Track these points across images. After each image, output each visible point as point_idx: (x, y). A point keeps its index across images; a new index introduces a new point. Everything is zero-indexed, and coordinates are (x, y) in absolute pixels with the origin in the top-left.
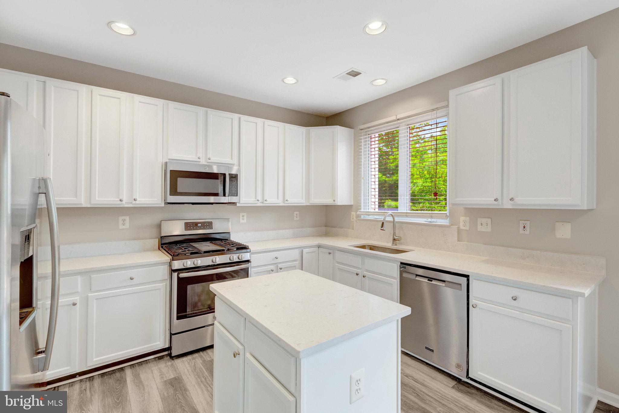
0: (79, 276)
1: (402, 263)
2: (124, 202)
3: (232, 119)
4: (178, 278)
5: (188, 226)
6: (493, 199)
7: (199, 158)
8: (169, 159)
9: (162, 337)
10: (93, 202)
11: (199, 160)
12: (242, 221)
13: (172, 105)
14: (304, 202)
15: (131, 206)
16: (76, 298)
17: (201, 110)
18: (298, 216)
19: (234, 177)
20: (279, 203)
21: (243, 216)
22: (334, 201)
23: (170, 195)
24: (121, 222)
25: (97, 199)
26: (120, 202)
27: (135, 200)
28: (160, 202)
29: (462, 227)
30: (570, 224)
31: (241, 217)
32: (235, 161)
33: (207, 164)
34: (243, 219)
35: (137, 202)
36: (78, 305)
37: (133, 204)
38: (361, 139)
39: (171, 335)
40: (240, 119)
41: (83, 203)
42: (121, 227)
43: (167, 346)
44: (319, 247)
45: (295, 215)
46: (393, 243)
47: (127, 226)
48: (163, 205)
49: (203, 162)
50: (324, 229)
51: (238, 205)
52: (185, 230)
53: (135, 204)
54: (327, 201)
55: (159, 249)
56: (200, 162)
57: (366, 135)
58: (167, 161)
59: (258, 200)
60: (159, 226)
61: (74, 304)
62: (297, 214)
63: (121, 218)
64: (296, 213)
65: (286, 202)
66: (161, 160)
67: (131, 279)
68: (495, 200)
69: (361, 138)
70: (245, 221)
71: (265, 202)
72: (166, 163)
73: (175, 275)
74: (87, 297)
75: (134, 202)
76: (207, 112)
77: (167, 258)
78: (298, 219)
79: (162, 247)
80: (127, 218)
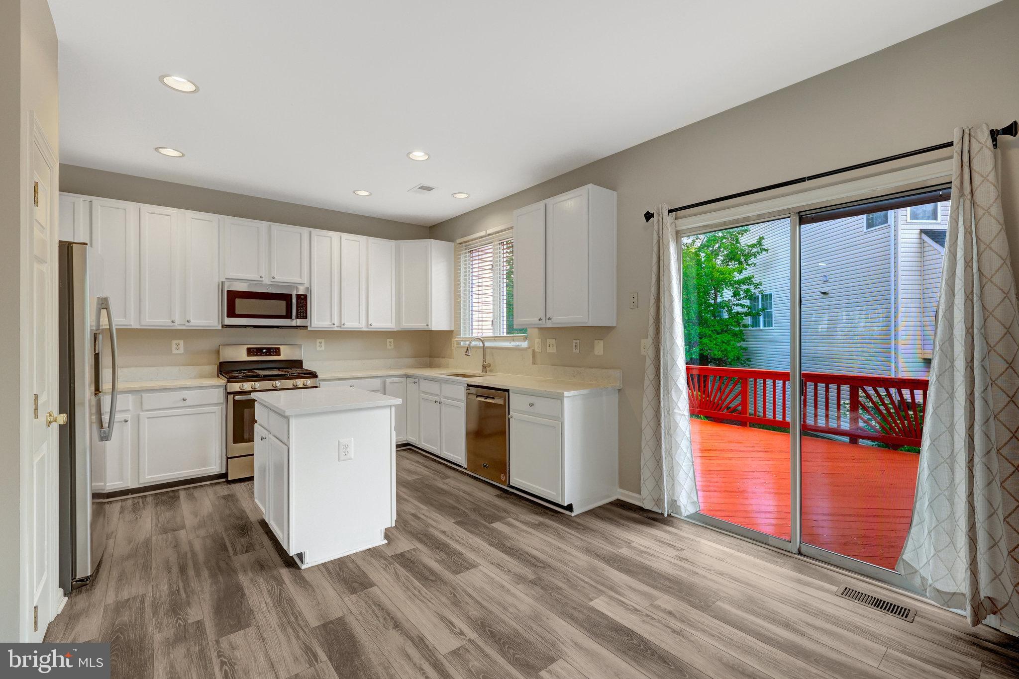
0: (130, 394)
1: (468, 385)
2: (176, 324)
3: (301, 233)
4: (234, 400)
5: (250, 352)
6: (538, 319)
7: (261, 277)
8: (226, 278)
9: (218, 462)
10: (143, 323)
11: (261, 279)
12: (318, 348)
13: (228, 219)
14: (394, 327)
15: (184, 328)
16: (127, 416)
17: (263, 225)
18: (392, 344)
19: (303, 299)
20: (361, 328)
21: (320, 343)
22: (427, 325)
23: (228, 317)
24: (174, 347)
25: (147, 320)
26: (172, 324)
27: (188, 321)
28: (217, 324)
29: (537, 350)
30: (602, 341)
31: (318, 344)
32: (305, 280)
33: (271, 283)
34: (321, 346)
35: (190, 324)
36: (129, 422)
37: (186, 326)
38: (460, 255)
39: (228, 458)
40: (310, 232)
41: (132, 323)
42: (175, 351)
43: (224, 471)
44: (407, 376)
45: (388, 344)
46: (483, 371)
47: (181, 351)
48: (220, 328)
49: (266, 281)
50: (427, 359)
51: (309, 329)
52: (248, 356)
53: (188, 326)
54: (420, 325)
55: (218, 376)
56: (262, 281)
57: (466, 249)
58: (224, 280)
59: (334, 324)
60: (218, 352)
61: (126, 421)
62: (390, 342)
63: (174, 342)
64: (389, 340)
65: (370, 326)
66: (216, 280)
67: (184, 400)
68: (539, 320)
69: (459, 253)
70: (323, 348)
71: (343, 326)
72: (223, 283)
73: (231, 397)
74: (139, 416)
75: (187, 324)
76: (270, 226)
77: (222, 381)
78: (392, 347)
79: (221, 374)
80: (181, 342)
